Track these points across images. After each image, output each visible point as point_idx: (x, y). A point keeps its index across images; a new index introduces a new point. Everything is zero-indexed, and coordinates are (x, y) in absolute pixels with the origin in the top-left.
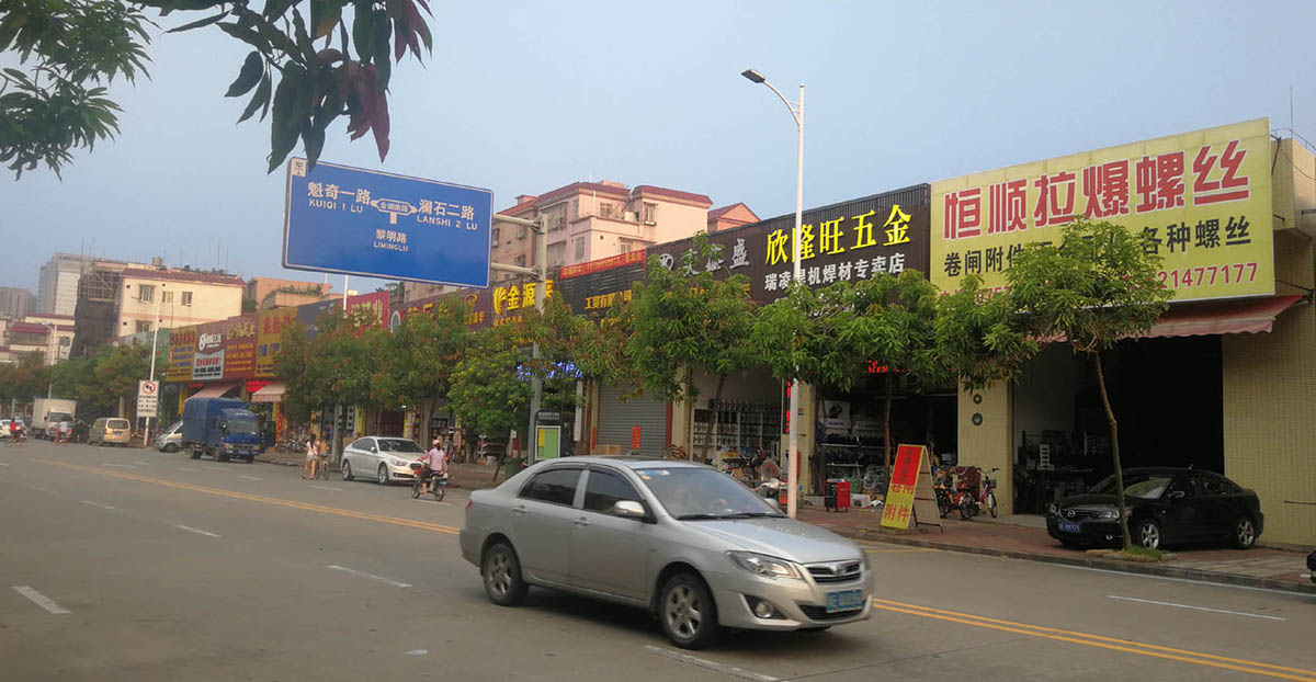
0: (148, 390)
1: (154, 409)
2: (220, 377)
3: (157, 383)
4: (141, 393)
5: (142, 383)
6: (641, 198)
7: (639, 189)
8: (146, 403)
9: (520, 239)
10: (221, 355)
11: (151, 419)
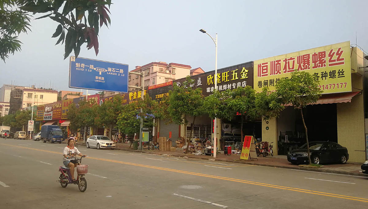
0: (31, 123)
1: (33, 129)
2: (51, 119)
3: (33, 121)
4: (29, 124)
5: (29, 121)
6: (171, 66)
7: (170, 64)
8: (30, 127)
9: (137, 79)
10: (51, 113)
11: (32, 131)
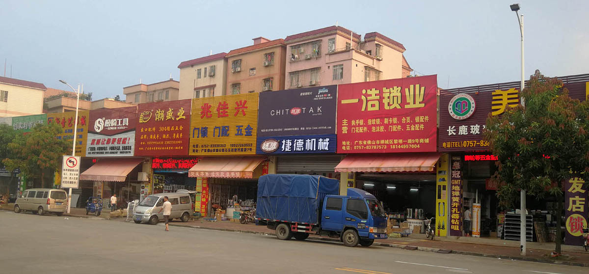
0: (71, 164)
1: (77, 181)
2: (132, 154)
3: (78, 159)
4: (65, 166)
5: (65, 158)
6: (375, 40)
8: (68, 176)
9: (267, 66)
11: (73, 189)
